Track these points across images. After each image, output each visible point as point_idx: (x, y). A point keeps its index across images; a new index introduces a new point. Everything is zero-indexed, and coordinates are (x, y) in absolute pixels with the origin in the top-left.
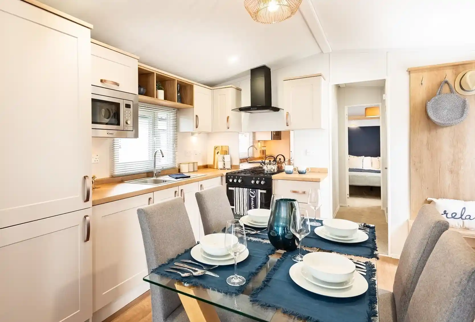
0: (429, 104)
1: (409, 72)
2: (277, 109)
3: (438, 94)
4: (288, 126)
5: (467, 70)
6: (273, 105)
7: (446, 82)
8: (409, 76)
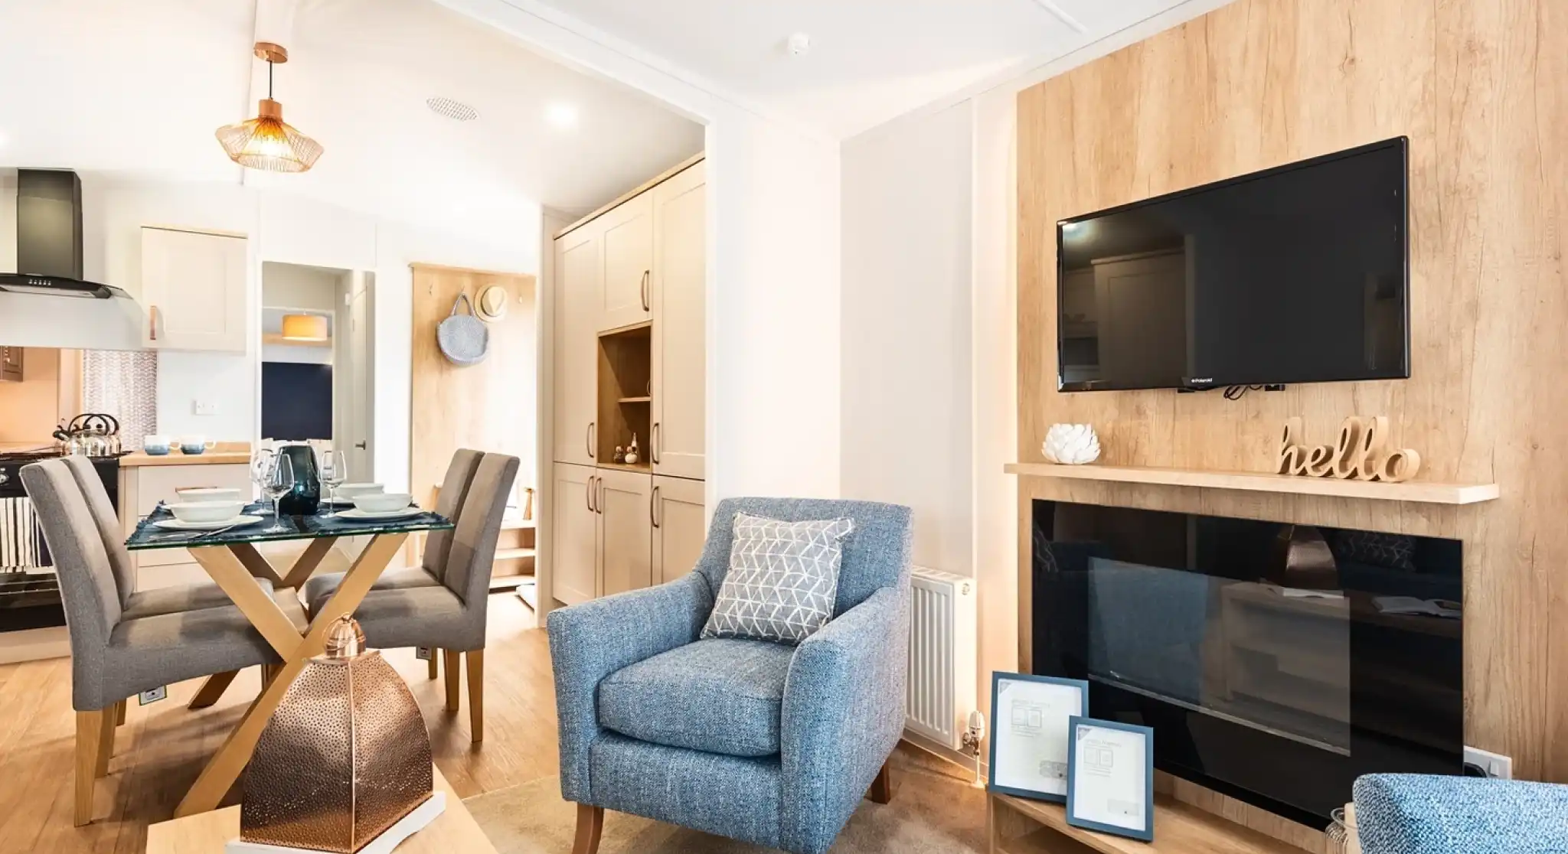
0: (443, 330)
1: (413, 268)
2: (100, 291)
3: (453, 313)
4: (154, 339)
5: (490, 284)
6: (88, 277)
7: (464, 297)
8: (411, 275)
